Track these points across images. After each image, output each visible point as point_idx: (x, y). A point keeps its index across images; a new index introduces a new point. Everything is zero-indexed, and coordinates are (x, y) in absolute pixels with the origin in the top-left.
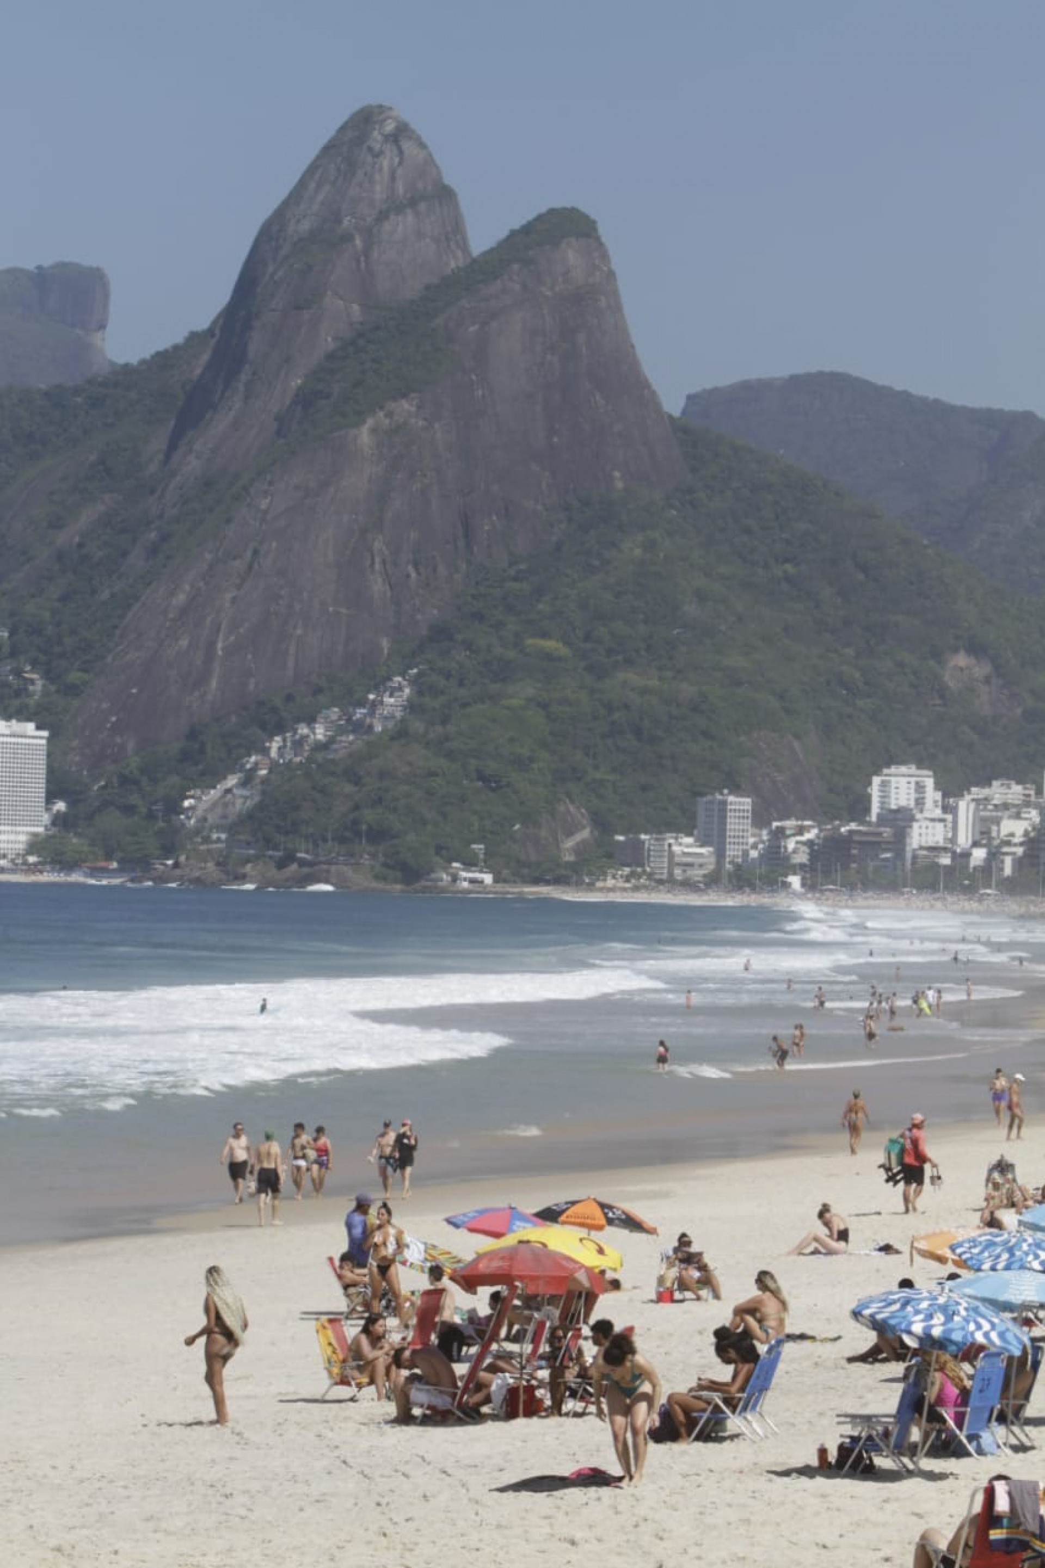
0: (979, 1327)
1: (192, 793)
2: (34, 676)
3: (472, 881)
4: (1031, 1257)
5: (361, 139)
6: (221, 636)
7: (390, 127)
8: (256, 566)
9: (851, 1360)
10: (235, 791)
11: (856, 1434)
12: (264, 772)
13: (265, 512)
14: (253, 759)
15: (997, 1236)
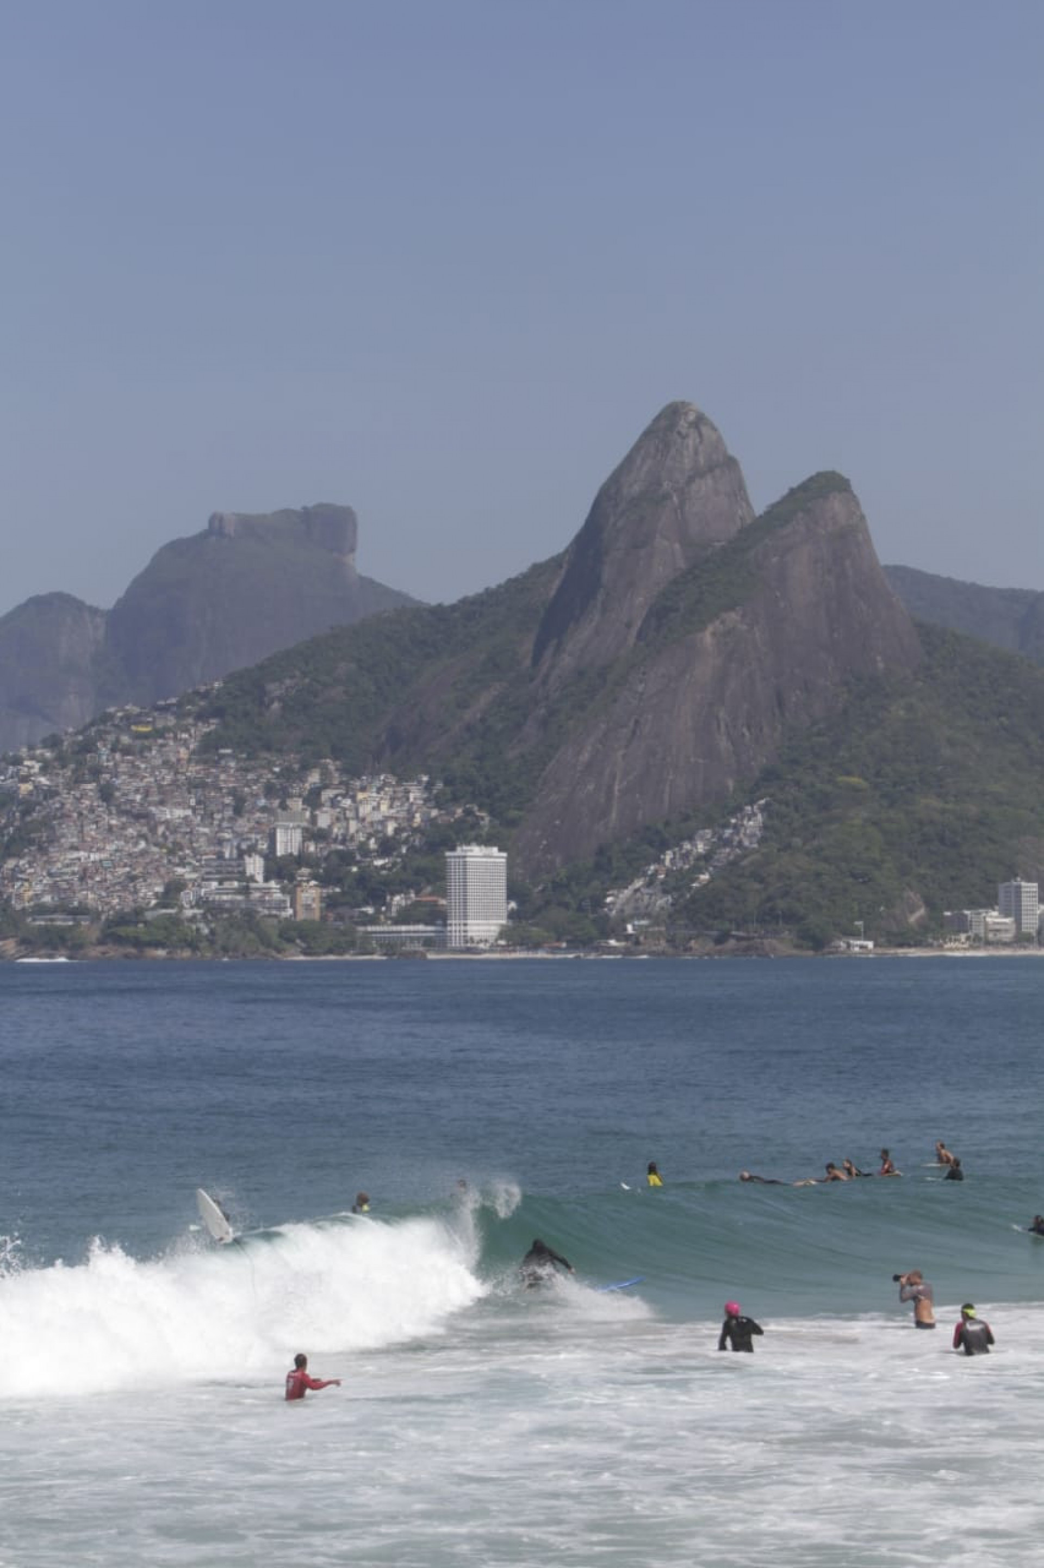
1: (610, 892)
2: (483, 814)
3: (862, 947)
5: (672, 426)
6: (617, 782)
7: (692, 417)
8: (638, 733)
10: (642, 890)
12: (662, 876)
13: (642, 694)
14: (652, 867)
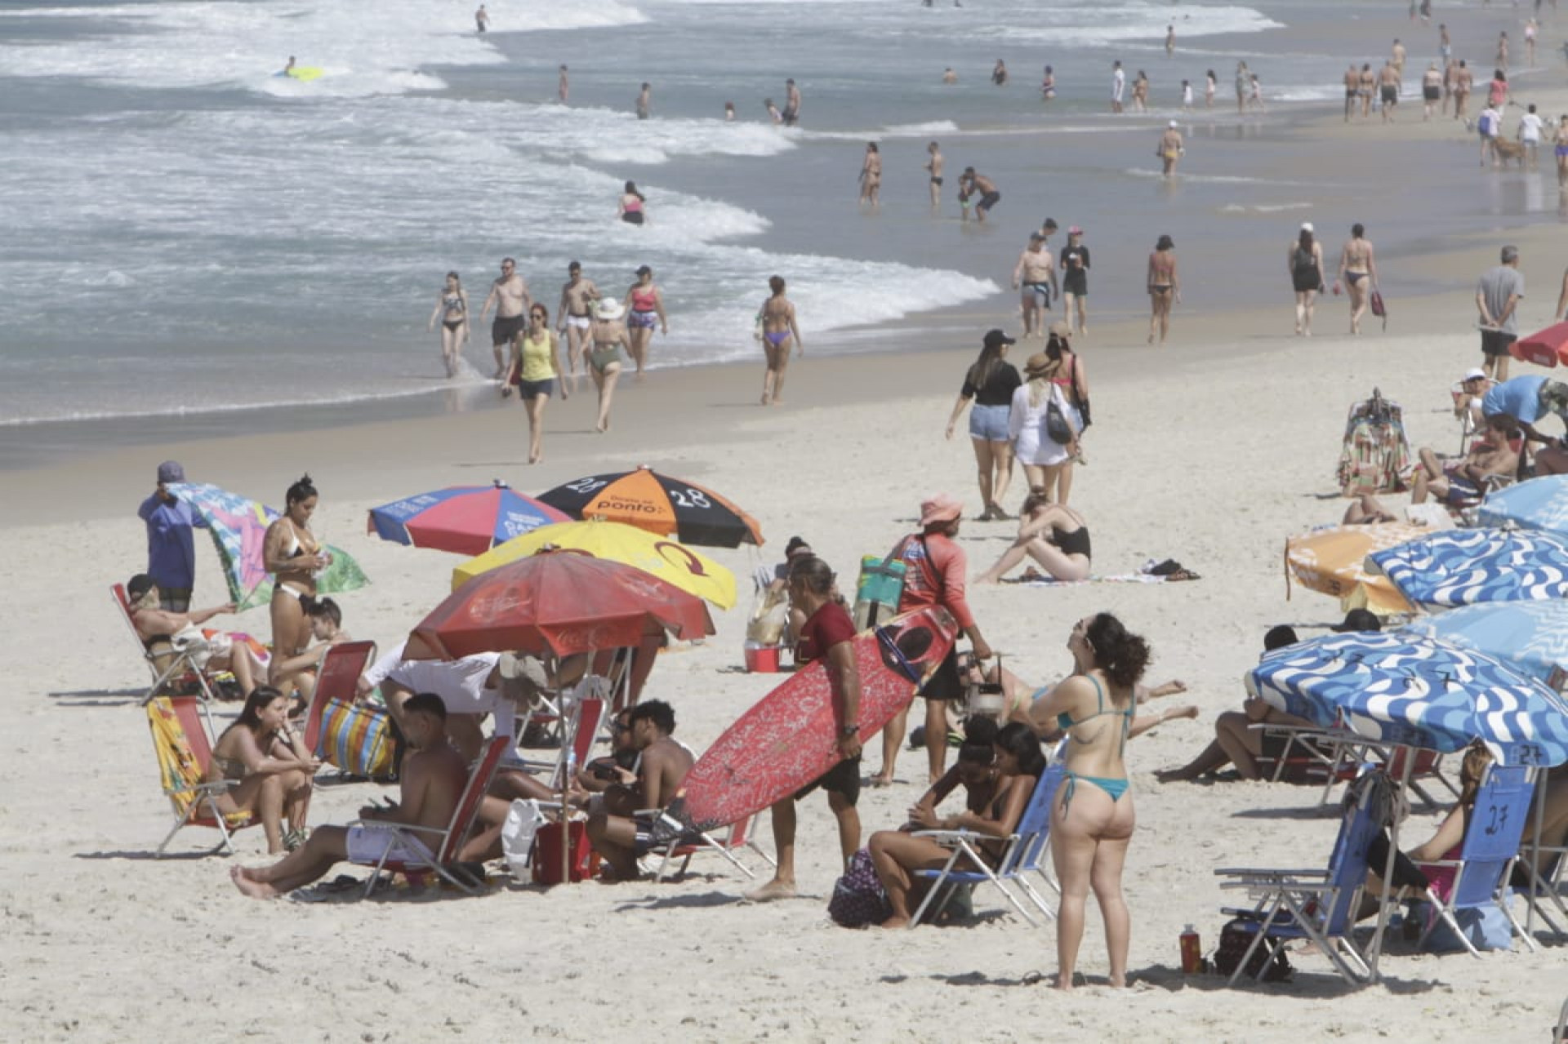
0: (1496, 704)
4: (1529, 579)
9: (1165, 777)
11: (1251, 906)
15: (1462, 538)
